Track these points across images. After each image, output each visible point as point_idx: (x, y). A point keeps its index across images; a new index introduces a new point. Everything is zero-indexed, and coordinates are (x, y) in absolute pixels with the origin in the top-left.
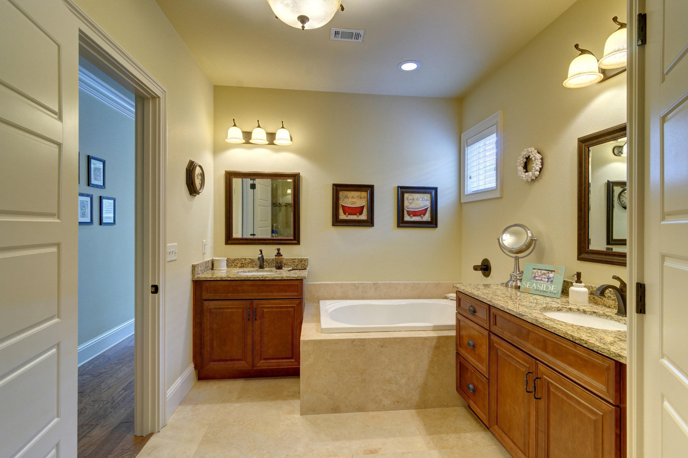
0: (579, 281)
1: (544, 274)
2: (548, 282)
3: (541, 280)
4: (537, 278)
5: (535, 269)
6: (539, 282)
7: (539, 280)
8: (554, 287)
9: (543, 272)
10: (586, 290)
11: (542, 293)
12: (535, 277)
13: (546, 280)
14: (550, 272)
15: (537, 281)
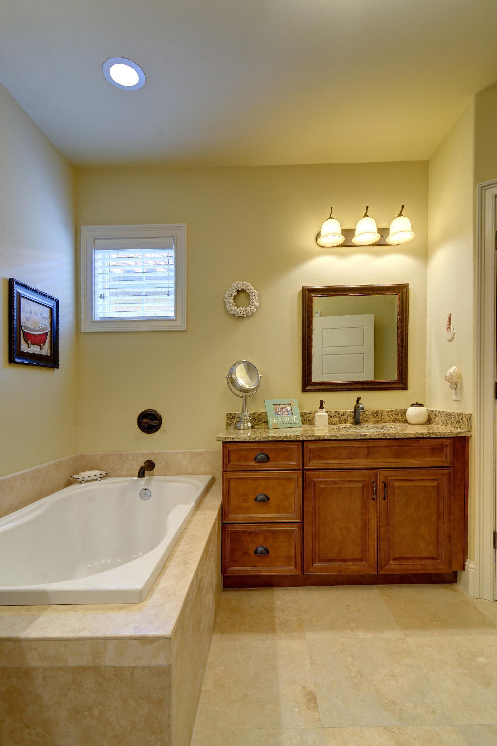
0: (321, 407)
1: (283, 408)
2: (288, 414)
3: (283, 414)
4: (279, 413)
5: (274, 405)
6: (282, 416)
7: (281, 414)
8: (296, 418)
9: (282, 406)
10: (326, 414)
11: (288, 426)
12: (277, 412)
13: (287, 413)
14: (287, 406)
15: (280, 416)
